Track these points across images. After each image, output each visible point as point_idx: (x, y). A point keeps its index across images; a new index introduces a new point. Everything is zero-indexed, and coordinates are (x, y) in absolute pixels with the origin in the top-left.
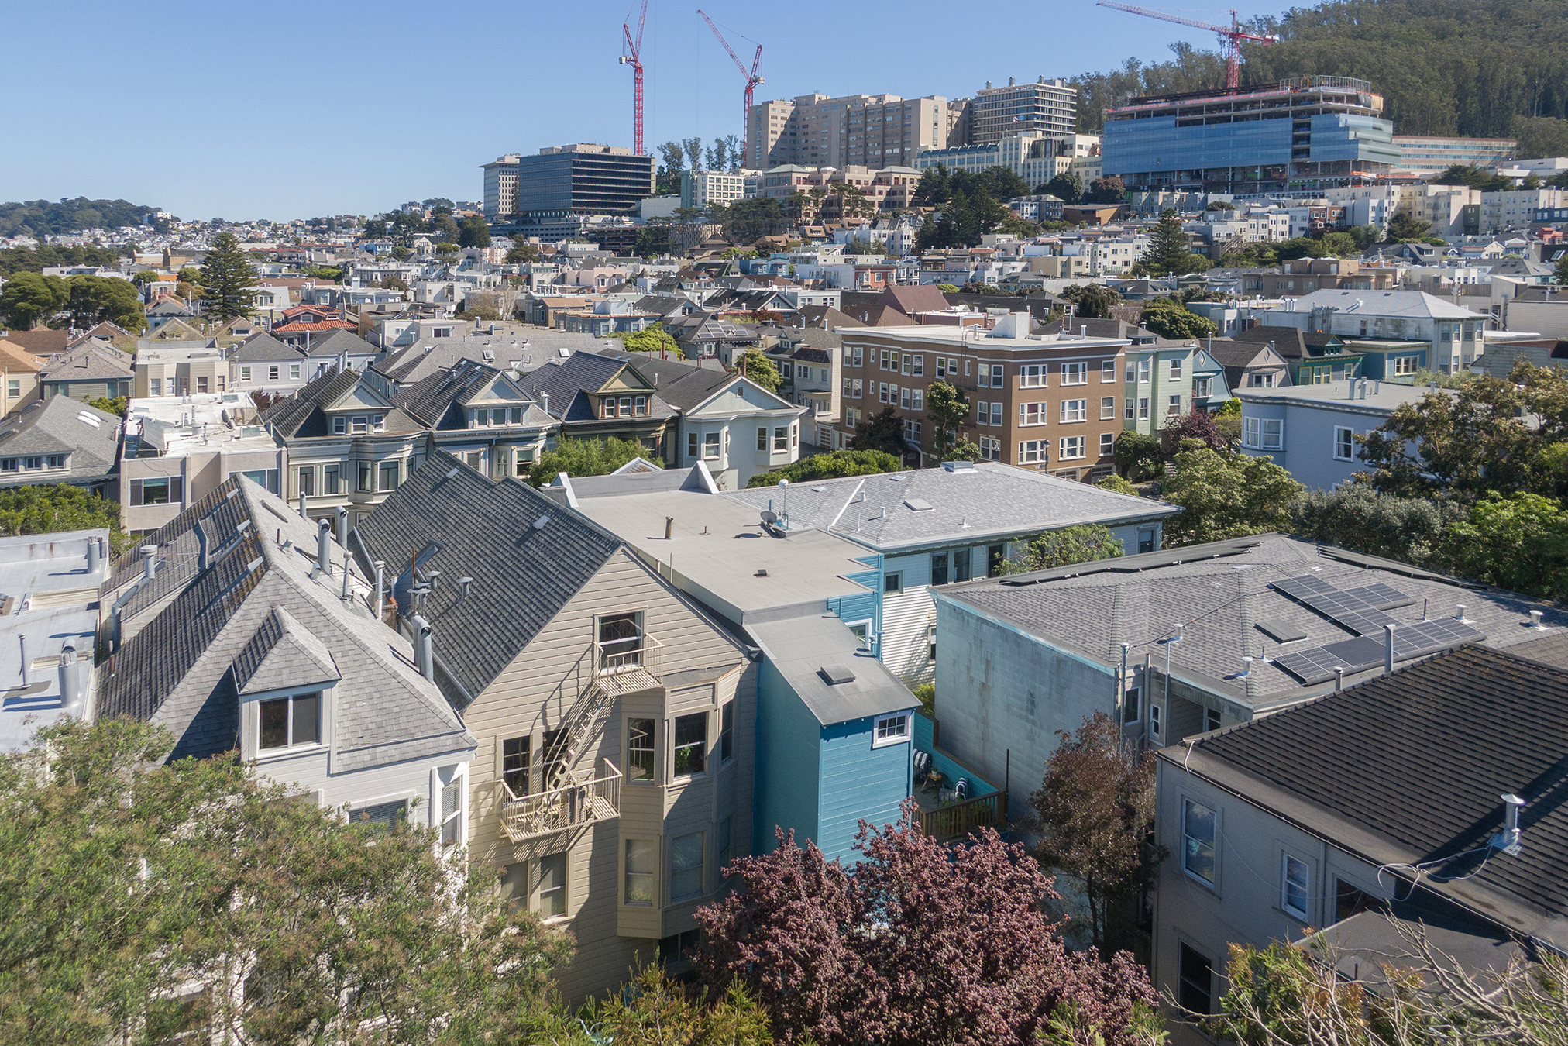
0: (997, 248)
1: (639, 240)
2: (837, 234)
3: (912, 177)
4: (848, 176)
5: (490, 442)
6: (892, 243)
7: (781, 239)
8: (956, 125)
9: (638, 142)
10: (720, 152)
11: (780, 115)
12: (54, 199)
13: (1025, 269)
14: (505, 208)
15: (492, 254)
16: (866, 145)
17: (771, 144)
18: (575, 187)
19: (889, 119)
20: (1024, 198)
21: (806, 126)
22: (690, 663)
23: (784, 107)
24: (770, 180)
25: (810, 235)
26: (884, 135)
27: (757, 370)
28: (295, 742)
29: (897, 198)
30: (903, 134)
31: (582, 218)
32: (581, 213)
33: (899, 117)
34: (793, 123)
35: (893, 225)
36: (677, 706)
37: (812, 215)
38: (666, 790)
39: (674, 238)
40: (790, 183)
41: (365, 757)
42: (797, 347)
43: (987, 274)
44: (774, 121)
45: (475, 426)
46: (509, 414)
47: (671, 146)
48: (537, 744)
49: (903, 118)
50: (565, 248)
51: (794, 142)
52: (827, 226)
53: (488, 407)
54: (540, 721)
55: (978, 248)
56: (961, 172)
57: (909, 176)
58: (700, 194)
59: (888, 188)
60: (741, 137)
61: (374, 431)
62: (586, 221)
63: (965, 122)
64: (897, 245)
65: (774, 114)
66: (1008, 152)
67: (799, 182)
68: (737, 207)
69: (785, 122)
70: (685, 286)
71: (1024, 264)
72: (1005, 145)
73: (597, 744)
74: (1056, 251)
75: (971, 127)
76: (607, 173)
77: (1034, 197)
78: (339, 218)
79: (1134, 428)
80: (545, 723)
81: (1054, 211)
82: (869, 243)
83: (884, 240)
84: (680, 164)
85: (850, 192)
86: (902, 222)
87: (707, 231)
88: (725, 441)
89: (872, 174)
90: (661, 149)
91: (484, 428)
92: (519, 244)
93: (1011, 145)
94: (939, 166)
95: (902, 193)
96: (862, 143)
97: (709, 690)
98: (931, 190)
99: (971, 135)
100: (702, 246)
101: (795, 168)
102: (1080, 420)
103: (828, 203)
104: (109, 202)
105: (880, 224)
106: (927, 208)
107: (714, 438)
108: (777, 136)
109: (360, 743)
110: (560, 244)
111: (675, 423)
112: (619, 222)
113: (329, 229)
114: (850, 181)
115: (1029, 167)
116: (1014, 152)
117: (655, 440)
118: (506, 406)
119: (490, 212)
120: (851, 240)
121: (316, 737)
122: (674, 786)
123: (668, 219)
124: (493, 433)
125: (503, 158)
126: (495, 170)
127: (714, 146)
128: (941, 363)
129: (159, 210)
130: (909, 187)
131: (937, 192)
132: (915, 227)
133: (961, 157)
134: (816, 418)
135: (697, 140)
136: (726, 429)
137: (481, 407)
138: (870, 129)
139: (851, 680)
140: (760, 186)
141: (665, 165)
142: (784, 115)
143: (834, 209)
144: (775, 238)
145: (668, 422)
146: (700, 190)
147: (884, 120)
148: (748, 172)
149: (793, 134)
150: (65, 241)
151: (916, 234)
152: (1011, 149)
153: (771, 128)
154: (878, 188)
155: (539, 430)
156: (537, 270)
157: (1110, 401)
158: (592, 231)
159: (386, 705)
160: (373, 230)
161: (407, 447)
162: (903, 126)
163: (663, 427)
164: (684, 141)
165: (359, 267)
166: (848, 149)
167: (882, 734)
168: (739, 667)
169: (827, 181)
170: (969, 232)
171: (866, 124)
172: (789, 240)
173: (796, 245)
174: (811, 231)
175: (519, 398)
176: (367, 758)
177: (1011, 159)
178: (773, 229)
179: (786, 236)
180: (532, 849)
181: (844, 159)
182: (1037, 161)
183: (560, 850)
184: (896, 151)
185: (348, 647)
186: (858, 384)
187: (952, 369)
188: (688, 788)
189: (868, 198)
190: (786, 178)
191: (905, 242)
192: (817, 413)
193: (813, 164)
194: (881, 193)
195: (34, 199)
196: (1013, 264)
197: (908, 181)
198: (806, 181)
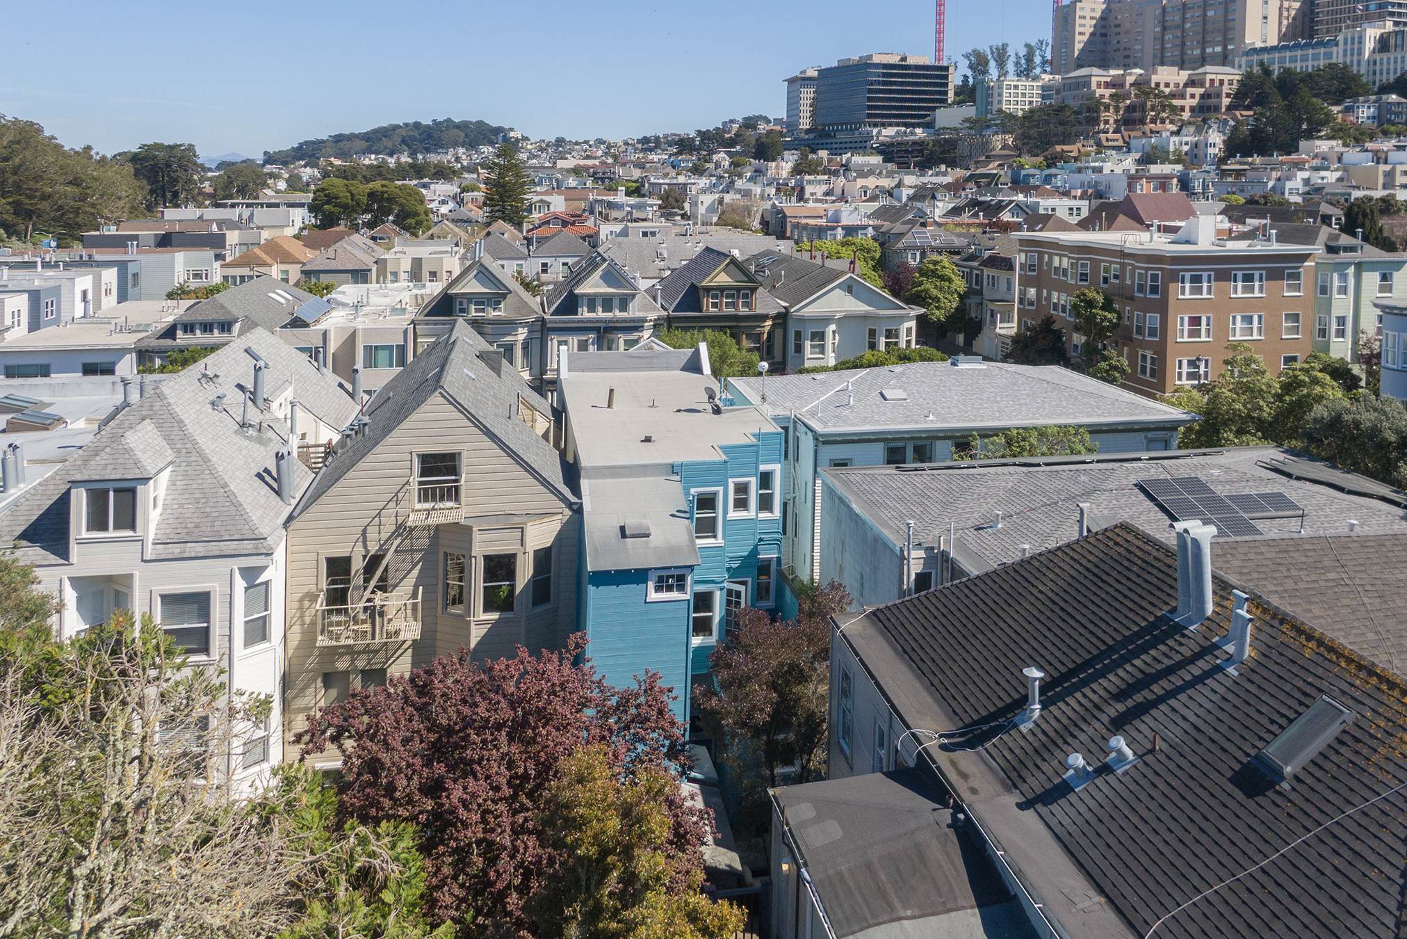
0: (1316, 156)
1: (926, 152)
2: (1133, 142)
3: (1231, 77)
4: (1155, 79)
5: (597, 330)
6: (1195, 151)
7: (1073, 149)
8: (1294, 19)
9: (939, 50)
10: (1029, 58)
11: (1088, 14)
12: (427, 121)
13: (1340, 180)
14: (805, 123)
15: (777, 167)
16: (1183, 44)
17: (1078, 47)
18: (869, 99)
19: (1210, 13)
20: (1361, 99)
21: (1118, 26)
22: (508, 508)
23: (1093, 6)
24: (1069, 85)
25: (1105, 144)
26: (1204, 31)
27: (939, 277)
28: (116, 527)
29: (1213, 101)
30: (1226, 30)
31: (875, 131)
32: (876, 125)
33: (1221, 11)
34: (1103, 23)
35: (1199, 131)
36: (483, 546)
37: (1111, 121)
38: (473, 624)
39: (963, 149)
40: (1089, 87)
41: (176, 550)
42: (987, 254)
43: (1289, 185)
44: (1082, 21)
45: (584, 314)
46: (616, 302)
47: (977, 54)
48: (358, 565)
49: (1226, 12)
50: (849, 160)
51: (1105, 43)
52: (1126, 134)
53: (596, 295)
54: (360, 544)
55: (1293, 156)
56: (1288, 72)
57: (1226, 77)
58: (995, 102)
59: (1202, 91)
60: (1050, 41)
61: (492, 314)
62: (879, 133)
63: (1304, 14)
64: (1201, 153)
65: (1082, 14)
66: (1349, 47)
67: (1099, 86)
68: (1030, 115)
69: (1094, 22)
70: (938, 196)
71: (1338, 174)
72: (1346, 39)
73: (415, 573)
74: (1380, 158)
75: (1312, 20)
76: (902, 84)
77: (1373, 98)
78: (666, 136)
79: (1326, 349)
80: (365, 546)
81: (1397, 114)
82: (1168, 152)
83: (1186, 148)
84: (985, 72)
85: (1156, 96)
86: (1210, 127)
87: (997, 141)
88: (830, 340)
89: (1184, 75)
90: (967, 56)
91: (592, 315)
92: (804, 156)
93: (1353, 39)
94: (1261, 64)
95: (1219, 96)
96: (1178, 42)
97: (518, 533)
98: (1249, 93)
99: (1311, 28)
100: (988, 157)
101: (1095, 71)
102: (1256, 337)
103: (1130, 109)
104: (471, 123)
105: (1184, 131)
106: (1245, 113)
107: (820, 336)
108: (1085, 38)
109: (176, 538)
110: (845, 157)
111: (782, 319)
112: (912, 133)
113: (656, 147)
114: (1158, 84)
115: (1375, 62)
116: (1356, 46)
117: (760, 335)
118: (614, 295)
119: (791, 125)
120: (1148, 149)
121: (132, 527)
122: (480, 622)
123: (956, 129)
124: (599, 321)
125: (804, 72)
126: (796, 83)
127: (1023, 52)
128: (1107, 270)
129: (512, 130)
130: (1226, 89)
131: (1258, 95)
132: (1224, 134)
133: (1293, 54)
134: (998, 330)
135: (1005, 46)
136: (833, 327)
137: (589, 295)
138: (1188, 25)
139: (647, 536)
140: (1058, 92)
141: (969, 73)
142: (1093, 14)
143: (1137, 115)
144: (1066, 148)
145: (775, 318)
146: (996, 98)
147: (1205, 15)
148: (1047, 77)
149: (1103, 35)
150: (433, 158)
151: (1224, 142)
152: (1353, 43)
153: (1078, 29)
154: (1190, 90)
155: (644, 320)
156: (809, 182)
157: (1295, 318)
158: (883, 144)
159: (208, 510)
160: (684, 145)
161: (520, 330)
162: (1226, 20)
163: (769, 323)
164: (991, 48)
165: (652, 180)
166: (1163, 49)
167: (658, 589)
168: (560, 516)
169: (1131, 85)
170: (1284, 138)
171: (1184, 20)
172: (1082, 150)
173: (1088, 155)
174: (1108, 140)
175: (626, 288)
176: (178, 551)
177: (1352, 55)
178: (1066, 139)
179: (1079, 145)
180: (353, 661)
181: (1158, 60)
182: (1385, 56)
183: (379, 666)
184: (1218, 49)
185: (193, 459)
186: (1032, 292)
187: (1116, 277)
188: (496, 625)
189: (1175, 102)
190: (1085, 81)
191: (1211, 151)
192: (999, 325)
193: (1117, 67)
194: (1193, 96)
195: (411, 121)
196: (1323, 173)
197: (1226, 83)
198: (1107, 85)
